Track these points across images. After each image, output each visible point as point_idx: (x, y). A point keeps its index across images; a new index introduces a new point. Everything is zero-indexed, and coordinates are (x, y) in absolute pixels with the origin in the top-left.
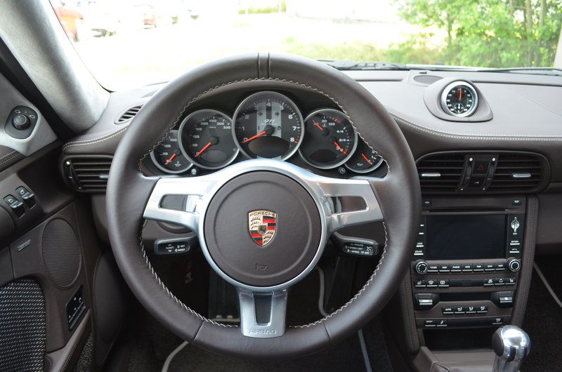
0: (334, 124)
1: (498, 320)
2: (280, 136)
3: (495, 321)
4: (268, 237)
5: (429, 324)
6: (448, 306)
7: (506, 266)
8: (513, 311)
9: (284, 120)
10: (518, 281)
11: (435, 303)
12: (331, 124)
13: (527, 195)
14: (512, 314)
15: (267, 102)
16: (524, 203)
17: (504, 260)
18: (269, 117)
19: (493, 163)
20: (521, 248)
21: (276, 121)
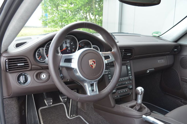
0: (83, 45)
1: (130, 93)
2: (70, 49)
3: (130, 94)
4: (94, 66)
5: (116, 97)
6: (119, 91)
7: (129, 78)
8: (133, 90)
9: (70, 44)
10: (132, 82)
11: (116, 91)
12: (82, 45)
13: (130, 60)
14: (133, 91)
15: (65, 39)
16: (129, 62)
17: (128, 77)
18: (66, 44)
19: (123, 51)
20: (131, 73)
21: (68, 45)
